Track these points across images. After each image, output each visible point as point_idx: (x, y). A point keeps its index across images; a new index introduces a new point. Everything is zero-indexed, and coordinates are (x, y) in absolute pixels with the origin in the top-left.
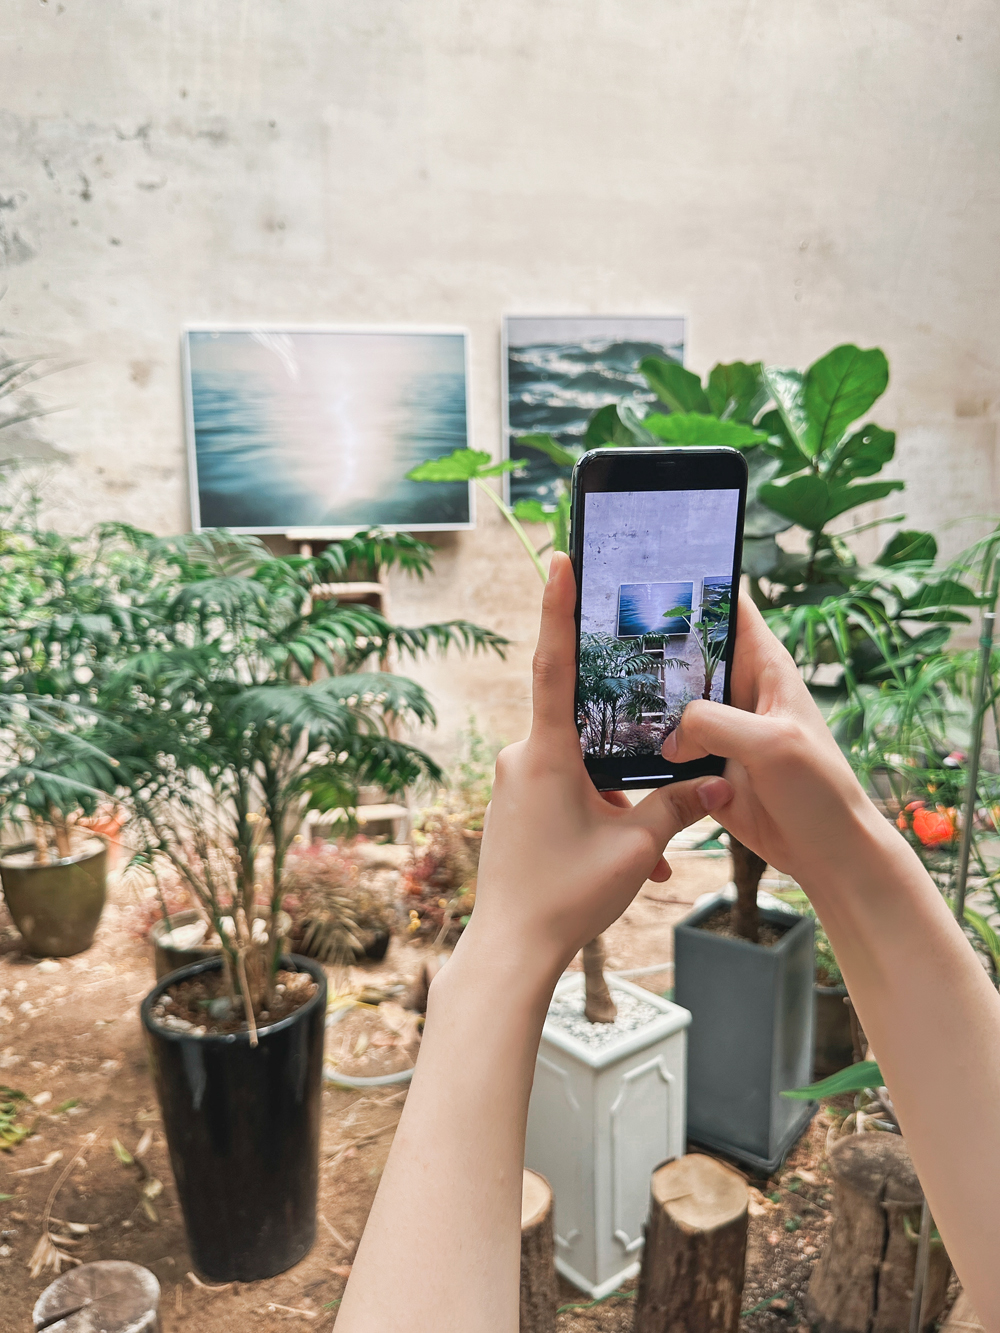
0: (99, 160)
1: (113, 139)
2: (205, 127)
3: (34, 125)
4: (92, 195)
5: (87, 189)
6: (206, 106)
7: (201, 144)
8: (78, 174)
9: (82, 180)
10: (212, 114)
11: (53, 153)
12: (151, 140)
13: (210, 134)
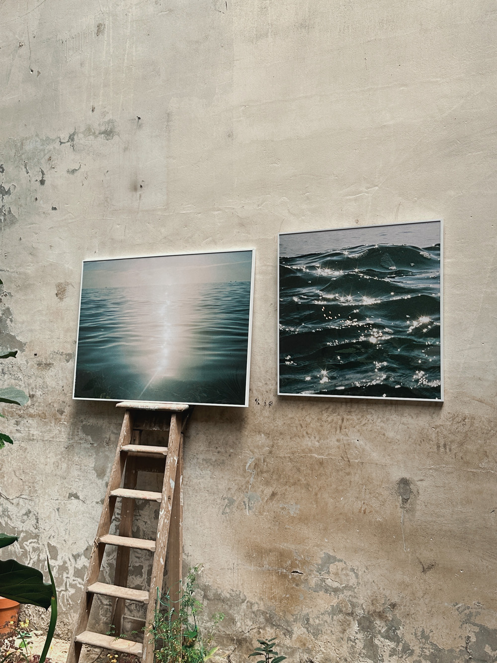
0: (50, 159)
3: (22, 144)
4: (45, 181)
5: (43, 177)
6: (104, 114)
7: (100, 139)
8: (39, 170)
9: (41, 173)
10: (106, 119)
11: (29, 159)
12: (75, 142)
13: (105, 132)
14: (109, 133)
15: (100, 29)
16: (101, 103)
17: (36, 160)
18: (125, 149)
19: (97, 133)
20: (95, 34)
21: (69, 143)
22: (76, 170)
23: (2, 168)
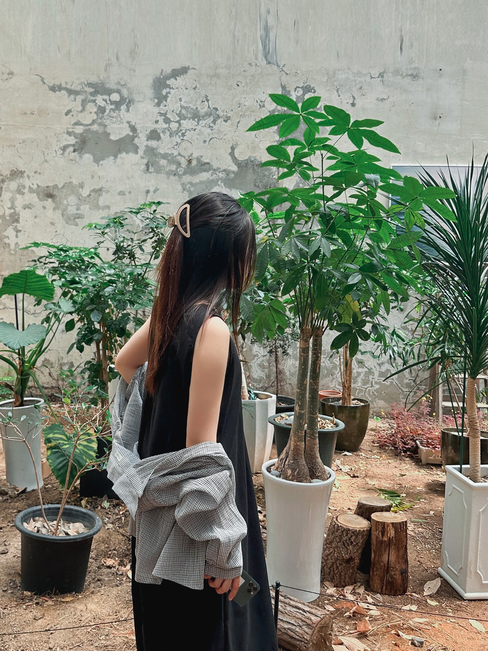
0: (361, 88)
1: (368, 79)
2: (410, 73)
3: (334, 73)
4: (355, 104)
5: (354, 101)
6: (411, 62)
7: (407, 80)
8: (350, 95)
9: (352, 97)
10: (413, 66)
11: (341, 86)
12: (384, 79)
13: (412, 75)
14: (415, 77)
17: (347, 87)
18: (428, 90)
19: (404, 75)
21: (379, 79)
22: (385, 99)
23: (314, 89)
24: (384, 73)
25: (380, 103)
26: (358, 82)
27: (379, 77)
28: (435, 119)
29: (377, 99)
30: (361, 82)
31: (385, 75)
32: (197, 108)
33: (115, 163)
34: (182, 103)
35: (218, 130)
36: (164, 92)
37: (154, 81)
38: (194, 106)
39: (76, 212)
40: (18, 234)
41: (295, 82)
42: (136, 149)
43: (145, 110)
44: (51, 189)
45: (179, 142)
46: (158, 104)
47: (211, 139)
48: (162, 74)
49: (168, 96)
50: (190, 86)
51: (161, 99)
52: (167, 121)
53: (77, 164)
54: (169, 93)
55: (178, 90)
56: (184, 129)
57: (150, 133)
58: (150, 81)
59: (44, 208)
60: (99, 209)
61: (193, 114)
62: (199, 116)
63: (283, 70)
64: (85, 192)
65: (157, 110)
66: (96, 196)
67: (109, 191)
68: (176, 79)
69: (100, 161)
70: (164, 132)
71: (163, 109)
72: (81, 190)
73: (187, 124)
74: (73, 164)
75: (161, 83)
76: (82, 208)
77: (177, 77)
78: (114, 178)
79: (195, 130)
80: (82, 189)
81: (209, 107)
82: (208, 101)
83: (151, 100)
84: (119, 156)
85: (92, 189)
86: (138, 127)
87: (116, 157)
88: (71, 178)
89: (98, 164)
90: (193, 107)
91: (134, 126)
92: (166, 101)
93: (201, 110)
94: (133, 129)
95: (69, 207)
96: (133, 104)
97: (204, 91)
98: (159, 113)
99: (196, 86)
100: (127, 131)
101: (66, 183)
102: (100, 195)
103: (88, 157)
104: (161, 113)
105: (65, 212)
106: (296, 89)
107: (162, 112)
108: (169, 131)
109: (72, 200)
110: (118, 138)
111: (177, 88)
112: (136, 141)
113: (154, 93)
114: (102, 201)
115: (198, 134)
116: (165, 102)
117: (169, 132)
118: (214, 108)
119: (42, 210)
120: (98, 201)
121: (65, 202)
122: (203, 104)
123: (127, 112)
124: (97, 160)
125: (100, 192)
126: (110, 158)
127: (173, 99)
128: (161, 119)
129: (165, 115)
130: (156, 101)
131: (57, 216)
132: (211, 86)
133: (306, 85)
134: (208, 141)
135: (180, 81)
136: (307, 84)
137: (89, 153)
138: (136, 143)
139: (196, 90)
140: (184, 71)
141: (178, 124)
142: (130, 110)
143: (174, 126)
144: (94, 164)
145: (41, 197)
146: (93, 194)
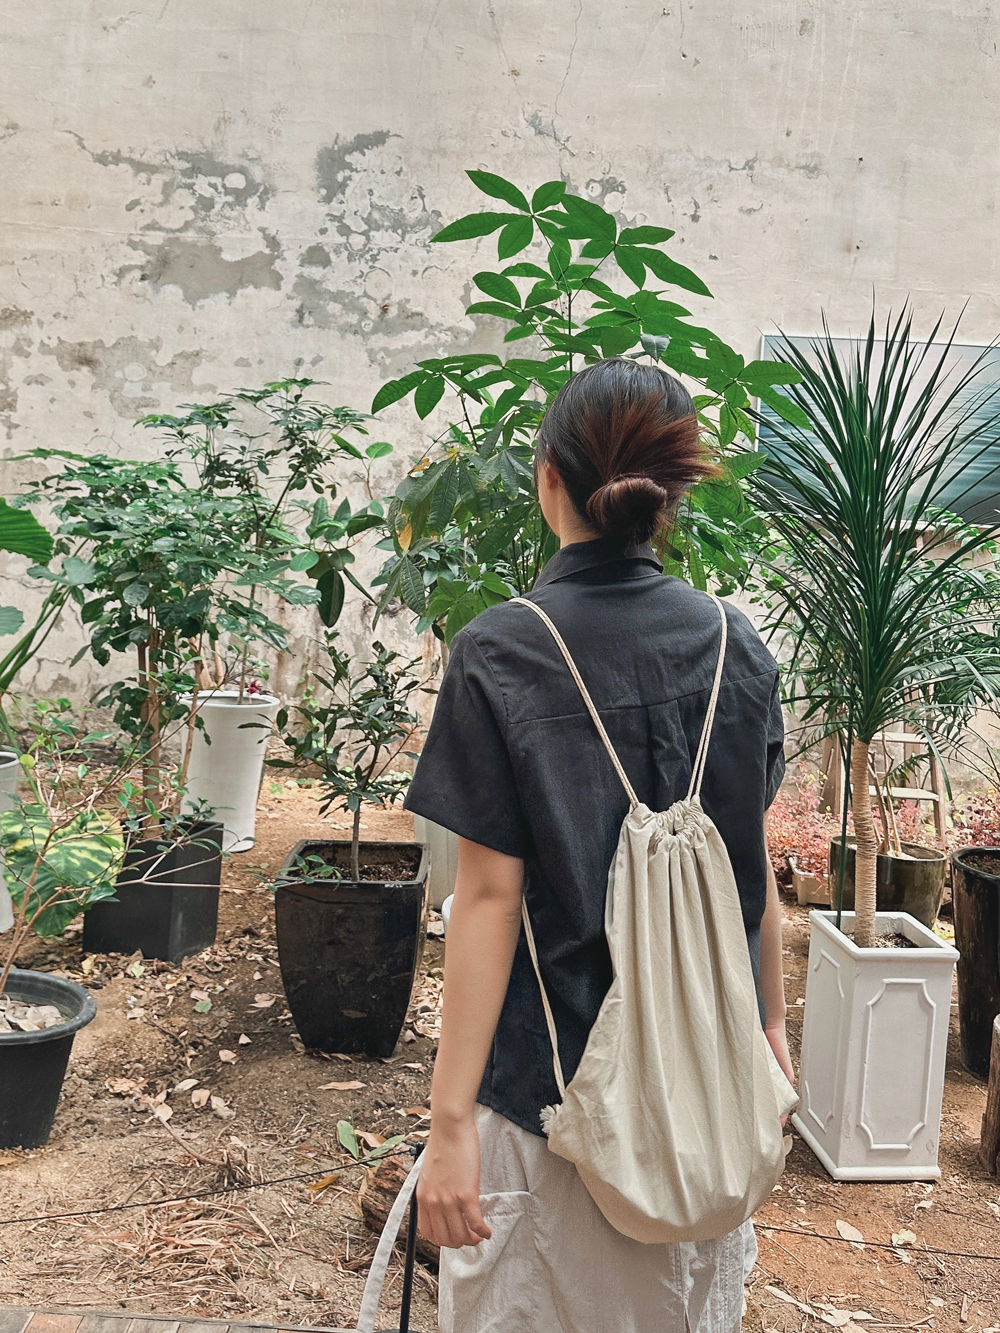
0: (710, 187)
1: (724, 170)
2: (803, 162)
3: (662, 158)
4: (699, 217)
5: (696, 211)
6: (805, 143)
7: (796, 175)
8: (690, 199)
9: (693, 204)
10: (809, 150)
11: (673, 181)
12: (754, 172)
13: (806, 167)
14: (812, 170)
15: (805, 26)
16: (801, 127)
17: (685, 185)
18: (837, 195)
19: (793, 165)
20: (797, 30)
21: (745, 172)
22: (755, 210)
23: (623, 187)
24: (754, 160)
25: (745, 217)
26: (705, 176)
27: (744, 168)
28: (849, 249)
29: (741, 210)
30: (711, 177)
31: (756, 165)
32: (401, 210)
33: (230, 304)
34: (374, 199)
35: (440, 252)
36: (340, 177)
37: (320, 156)
38: (396, 204)
39: (140, 394)
40: (13, 431)
41: (589, 170)
42: (276, 281)
43: (299, 207)
44: (90, 348)
45: (365, 273)
46: (328, 199)
47: (426, 269)
48: (336, 143)
49: (347, 185)
50: (389, 168)
51: (332, 189)
52: (345, 230)
53: (147, 302)
54: (350, 178)
55: (366, 173)
56: (376, 247)
57: (307, 252)
58: (312, 154)
59: (72, 383)
60: (193, 390)
61: (395, 221)
62: (406, 225)
63: (566, 148)
64: (163, 358)
65: (324, 209)
66: (187, 365)
67: (214, 358)
68: (364, 154)
69: (198, 299)
70: (337, 251)
71: (335, 208)
72: (154, 353)
73: (381, 238)
74: (138, 303)
75: (333, 160)
76: (155, 386)
77: (366, 151)
78: (227, 334)
79: (396, 251)
80: (158, 351)
81: (424, 209)
82: (423, 197)
83: (313, 190)
84: (239, 292)
85: (179, 352)
86: (282, 238)
87: (232, 293)
88: (132, 329)
89: (194, 305)
90: (394, 208)
91: (274, 238)
92: (343, 194)
93: (410, 215)
94: (273, 242)
95: (127, 384)
96: (273, 196)
97: (415, 178)
98: (328, 215)
99: (401, 168)
100: (260, 246)
101: (123, 338)
102: (195, 364)
103: (172, 292)
104: (332, 215)
105: (116, 395)
106: (588, 185)
107: (335, 213)
108: (347, 250)
109: (135, 370)
110: (238, 258)
111: (365, 170)
112: (278, 265)
113: (318, 177)
114: (199, 376)
115: (403, 259)
116: (340, 196)
117: (346, 253)
118: (433, 212)
119: (68, 388)
120: (190, 376)
121: (118, 374)
122: (413, 202)
123: (260, 209)
124: (191, 298)
125: (196, 360)
126: (220, 295)
127: (357, 191)
128: (332, 227)
129: (340, 219)
130: (324, 192)
131: (100, 401)
132: (430, 170)
133: (608, 177)
134: (420, 272)
135: (371, 158)
136: (610, 175)
137: (175, 283)
138: (278, 269)
139: (402, 177)
140: (379, 138)
141: (363, 239)
142: (266, 208)
143: (357, 241)
144: (184, 304)
145: (66, 362)
146: (180, 362)
